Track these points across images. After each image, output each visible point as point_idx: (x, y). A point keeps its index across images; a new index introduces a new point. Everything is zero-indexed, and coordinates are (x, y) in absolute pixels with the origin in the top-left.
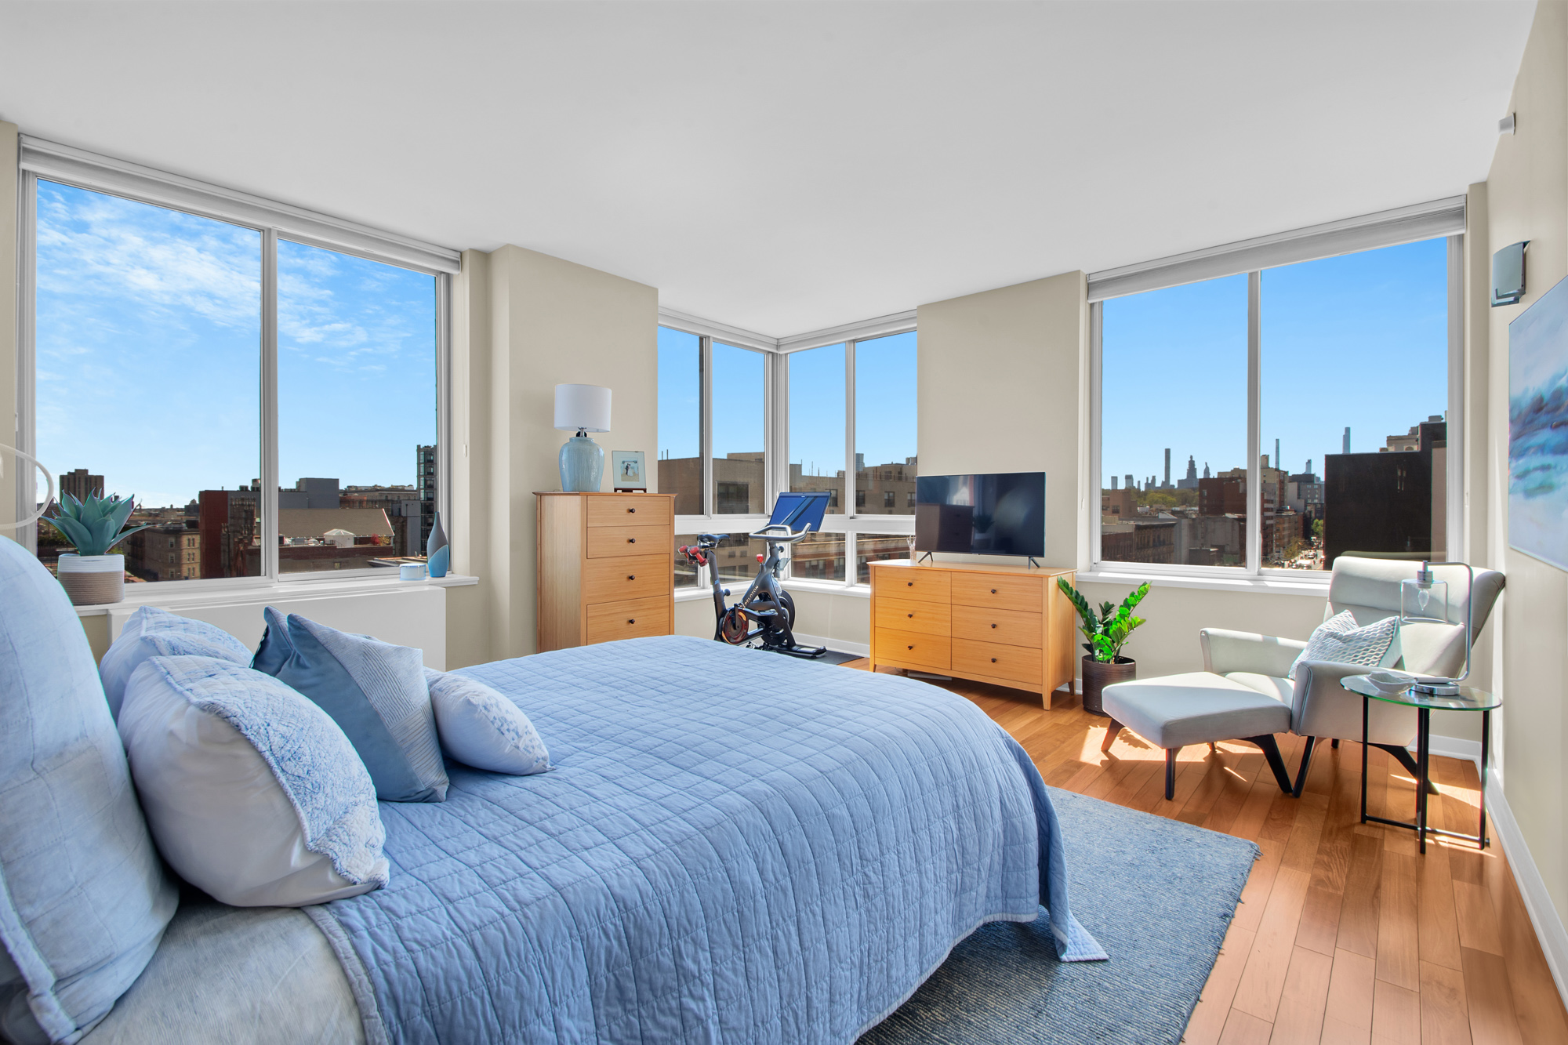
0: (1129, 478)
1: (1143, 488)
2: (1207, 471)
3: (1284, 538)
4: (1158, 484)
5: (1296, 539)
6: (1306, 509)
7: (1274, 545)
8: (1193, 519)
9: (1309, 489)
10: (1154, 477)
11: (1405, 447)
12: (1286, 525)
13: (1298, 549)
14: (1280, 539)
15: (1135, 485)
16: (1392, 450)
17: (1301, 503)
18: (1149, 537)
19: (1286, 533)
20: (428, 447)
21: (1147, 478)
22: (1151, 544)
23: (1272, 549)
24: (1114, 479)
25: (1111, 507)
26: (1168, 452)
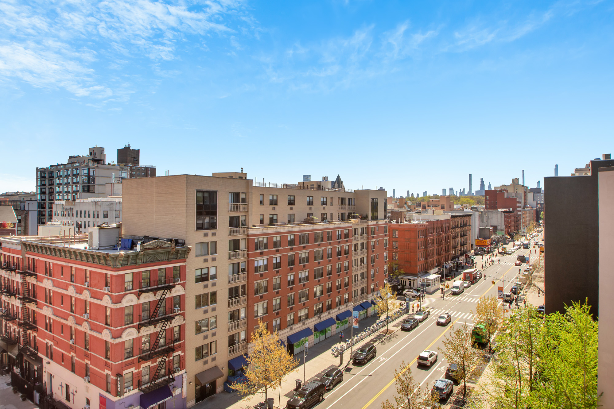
0: (451, 189)
1: (458, 195)
2: (490, 186)
3: (526, 222)
4: (466, 193)
5: (532, 222)
6: (537, 206)
7: (522, 226)
8: (482, 212)
9: (538, 196)
10: (464, 189)
11: (584, 173)
12: (528, 215)
13: (533, 227)
14: (524, 222)
15: (455, 193)
16: (577, 175)
17: (535, 203)
18: (458, 222)
19: (528, 219)
20: (43, 168)
21: (461, 190)
22: (459, 226)
23: (521, 228)
24: (444, 190)
25: (440, 205)
26: (470, 176)
